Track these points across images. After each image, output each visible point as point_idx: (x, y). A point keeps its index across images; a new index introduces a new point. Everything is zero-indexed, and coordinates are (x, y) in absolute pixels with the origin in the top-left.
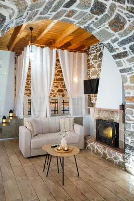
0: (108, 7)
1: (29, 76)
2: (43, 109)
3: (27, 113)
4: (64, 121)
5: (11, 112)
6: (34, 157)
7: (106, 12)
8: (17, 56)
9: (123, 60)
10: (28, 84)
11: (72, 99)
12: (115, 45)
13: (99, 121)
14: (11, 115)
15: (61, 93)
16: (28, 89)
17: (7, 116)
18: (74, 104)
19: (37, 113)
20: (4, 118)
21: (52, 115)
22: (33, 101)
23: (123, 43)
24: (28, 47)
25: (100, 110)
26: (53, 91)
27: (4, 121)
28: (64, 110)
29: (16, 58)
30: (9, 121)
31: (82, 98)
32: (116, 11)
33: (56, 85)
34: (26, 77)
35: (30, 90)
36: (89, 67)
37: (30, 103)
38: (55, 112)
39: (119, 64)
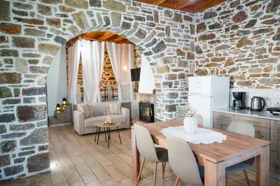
0: (132, 25)
1: (80, 65)
2: (94, 96)
3: (80, 99)
4: (113, 106)
5: (64, 100)
6: (87, 134)
7: (132, 28)
8: (69, 46)
9: (150, 56)
10: (80, 73)
11: (121, 86)
12: (143, 47)
13: (141, 104)
14: (64, 103)
15: (113, 81)
16: (80, 78)
17: (60, 104)
18: (122, 91)
19: (89, 99)
20: (58, 106)
21: (103, 101)
22: (85, 89)
23: (148, 46)
24: (79, 41)
25: (141, 95)
26: (105, 79)
27: (58, 109)
28: (113, 97)
29: (67, 49)
30: (64, 108)
31: (130, 85)
32: (139, 27)
33: (107, 73)
34: (78, 67)
35: (81, 79)
36: (136, 57)
37: (82, 91)
38: (105, 98)
39: (149, 60)
